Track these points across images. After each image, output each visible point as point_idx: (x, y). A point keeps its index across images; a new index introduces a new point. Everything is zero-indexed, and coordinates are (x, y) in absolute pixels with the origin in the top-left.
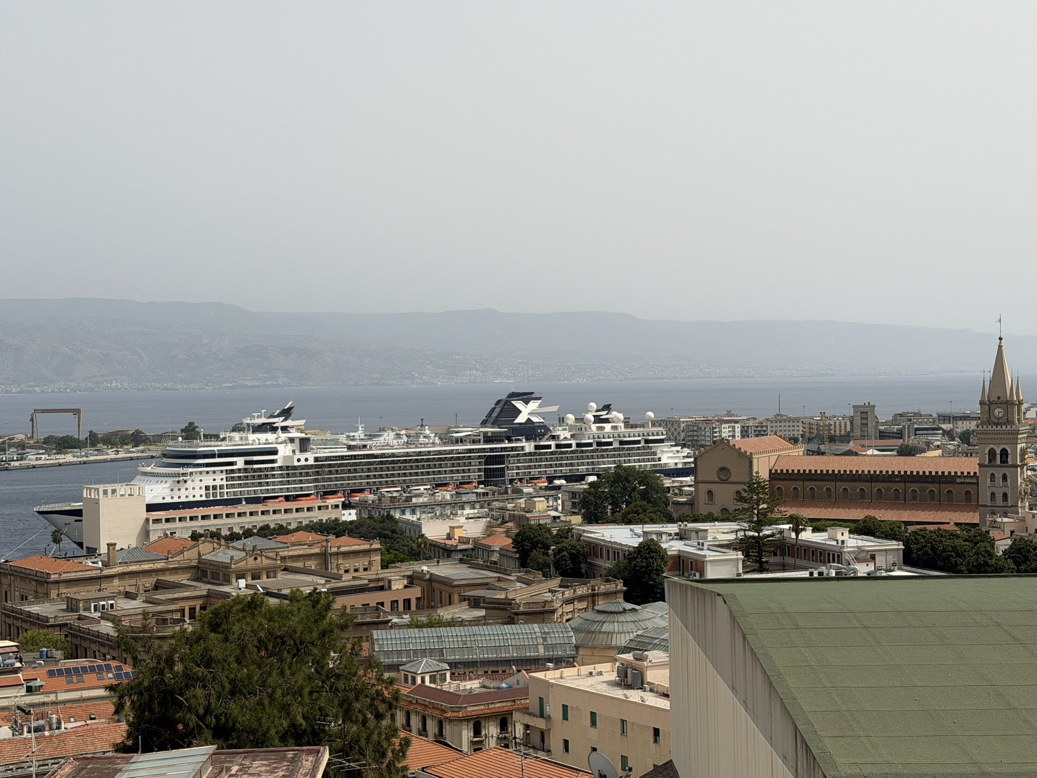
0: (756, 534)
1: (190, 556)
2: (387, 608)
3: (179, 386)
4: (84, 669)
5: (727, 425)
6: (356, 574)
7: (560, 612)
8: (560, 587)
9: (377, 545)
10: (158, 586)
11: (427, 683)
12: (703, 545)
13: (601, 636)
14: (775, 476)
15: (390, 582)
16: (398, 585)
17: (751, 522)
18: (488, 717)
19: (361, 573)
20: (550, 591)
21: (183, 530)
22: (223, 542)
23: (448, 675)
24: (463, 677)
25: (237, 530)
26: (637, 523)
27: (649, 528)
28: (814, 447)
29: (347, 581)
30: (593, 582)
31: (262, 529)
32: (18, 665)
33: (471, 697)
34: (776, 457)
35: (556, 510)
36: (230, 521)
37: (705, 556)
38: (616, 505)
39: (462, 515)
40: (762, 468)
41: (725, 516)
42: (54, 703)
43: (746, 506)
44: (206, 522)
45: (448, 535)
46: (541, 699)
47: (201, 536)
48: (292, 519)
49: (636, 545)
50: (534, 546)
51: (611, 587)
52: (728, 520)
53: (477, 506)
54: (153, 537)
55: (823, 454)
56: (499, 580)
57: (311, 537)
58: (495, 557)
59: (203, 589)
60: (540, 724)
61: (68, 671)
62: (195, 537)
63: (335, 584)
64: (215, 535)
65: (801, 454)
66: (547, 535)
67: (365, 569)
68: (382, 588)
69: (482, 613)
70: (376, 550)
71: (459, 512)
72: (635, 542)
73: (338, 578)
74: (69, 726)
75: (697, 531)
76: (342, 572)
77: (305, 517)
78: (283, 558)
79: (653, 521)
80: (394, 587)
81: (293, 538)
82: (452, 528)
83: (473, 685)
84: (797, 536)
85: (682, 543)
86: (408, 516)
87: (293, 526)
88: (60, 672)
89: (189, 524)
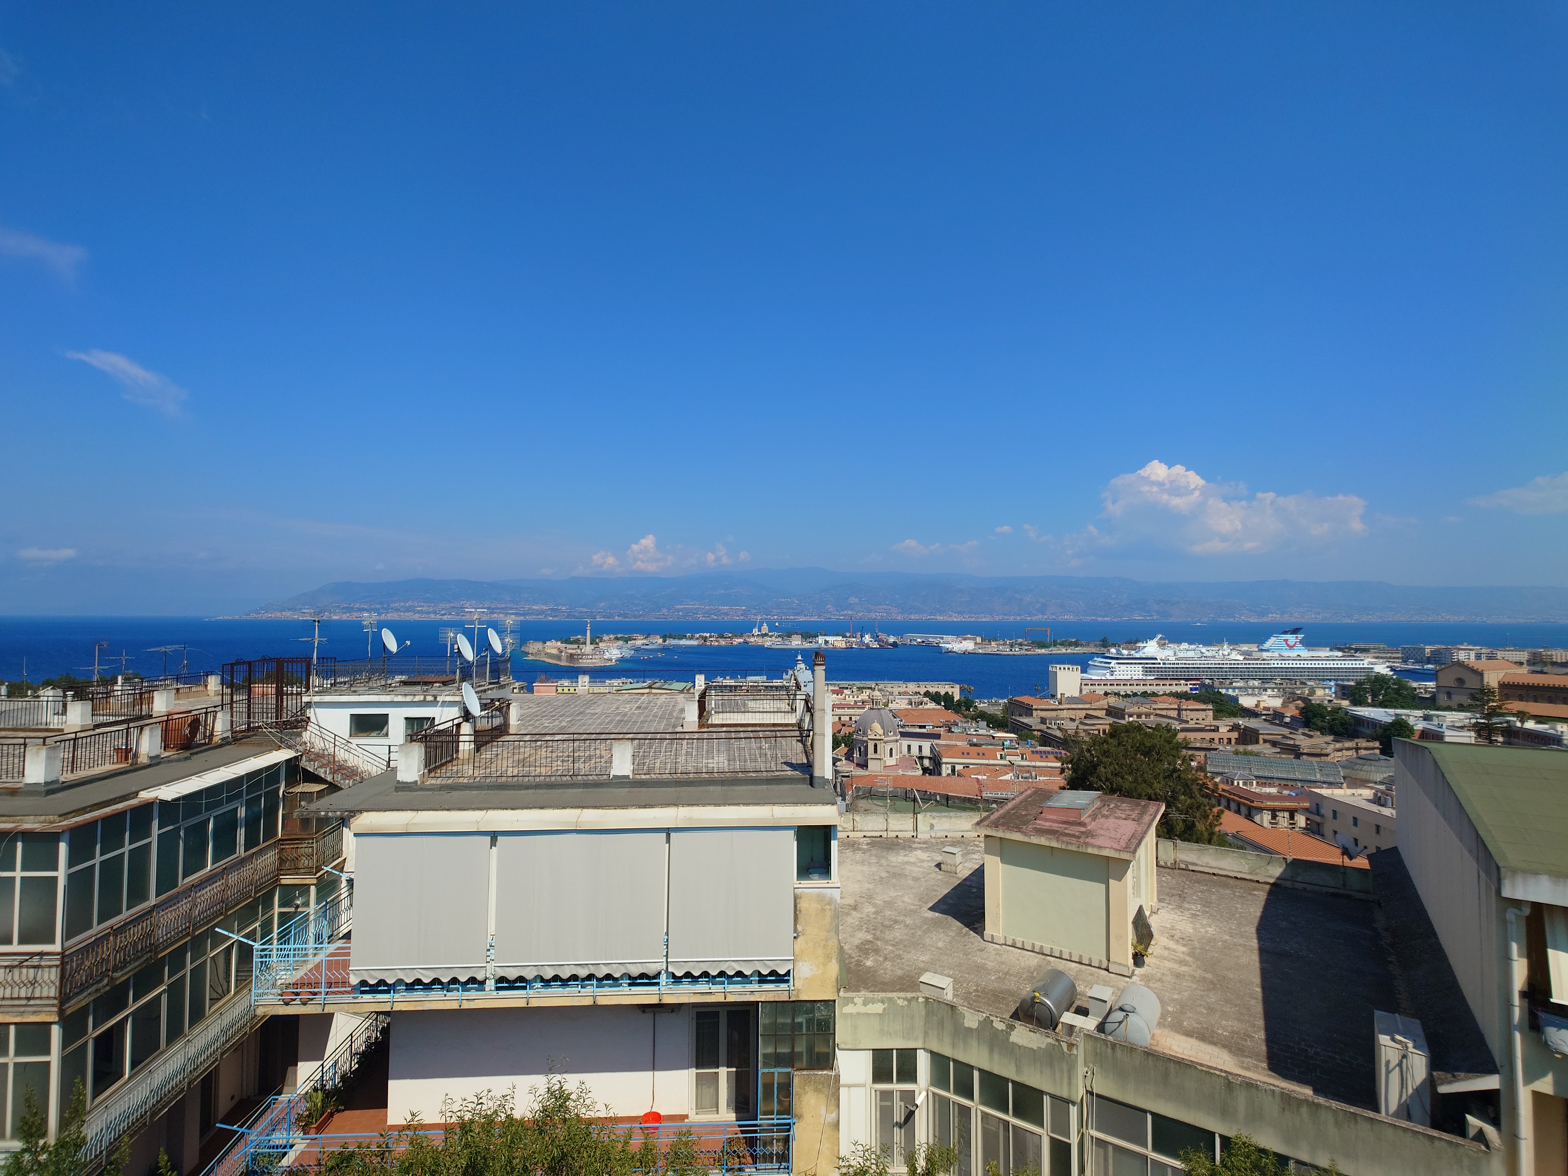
0: (1486, 722)
1: (1103, 703)
2: (1217, 741)
3: (1099, 619)
4: (1049, 752)
5: (1463, 652)
6: (1197, 722)
7: (1332, 755)
8: (1333, 741)
9: (1210, 707)
10: (1087, 717)
11: (1241, 785)
12: (1442, 725)
13: (1362, 772)
14: (1503, 686)
15: (1218, 727)
16: (1223, 730)
17: (1483, 714)
18: (1283, 810)
19: (1200, 721)
20: (1326, 743)
21: (1100, 690)
22: (1121, 697)
23: (1255, 782)
24: (1264, 785)
25: (1129, 692)
26: (1391, 708)
27: (1399, 711)
28: (1538, 669)
29: (1192, 724)
30: (1356, 740)
31: (1143, 693)
32: (1017, 746)
33: (1270, 797)
34: (1503, 674)
35: (1331, 696)
36: (1125, 687)
37: (1443, 732)
38: (1374, 696)
39: (1265, 695)
40: (1492, 679)
41: (1461, 708)
42: (1034, 767)
43: (1478, 703)
44: (1112, 687)
45: (1256, 705)
46: (1317, 804)
47: (1109, 694)
48: (1160, 690)
49: (1391, 721)
50: (1315, 716)
51: (1371, 744)
52: (1463, 711)
53: (1276, 690)
54: (1084, 692)
55: (1546, 673)
56: (1291, 733)
57: (1171, 699)
58: (1288, 720)
59: (1110, 720)
60: (1317, 819)
61: (1041, 752)
62: (1106, 694)
63: (1184, 726)
64: (1117, 694)
65: (1525, 672)
66: (1324, 710)
67: (1203, 720)
68: (1214, 731)
69: (1279, 750)
70: (1209, 710)
71: (1264, 693)
72: (1389, 720)
73: (1187, 722)
74: (1041, 778)
75: (1438, 716)
76: (1189, 719)
77: (1168, 689)
78: (1155, 709)
79: (1403, 707)
80: (1220, 730)
81: (1160, 699)
82: (1259, 701)
83: (1273, 790)
84: (1522, 725)
85: (1426, 722)
86: (1230, 692)
87: (1161, 693)
88: (1037, 752)
89: (1103, 687)
